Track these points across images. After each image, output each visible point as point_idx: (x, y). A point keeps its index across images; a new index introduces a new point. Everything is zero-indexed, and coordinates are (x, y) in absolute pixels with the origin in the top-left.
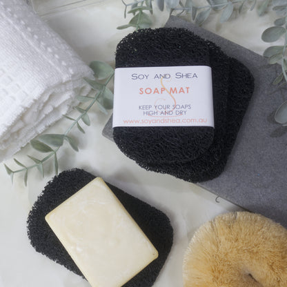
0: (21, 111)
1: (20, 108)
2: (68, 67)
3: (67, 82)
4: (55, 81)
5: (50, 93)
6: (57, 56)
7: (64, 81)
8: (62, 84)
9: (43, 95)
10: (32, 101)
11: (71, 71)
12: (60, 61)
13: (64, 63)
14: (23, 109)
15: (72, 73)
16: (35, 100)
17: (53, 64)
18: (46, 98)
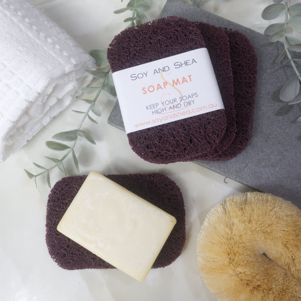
0: (25, 106)
1: (25, 102)
2: (69, 57)
3: (70, 73)
4: (58, 72)
5: (54, 85)
6: (57, 47)
7: (67, 72)
8: (65, 75)
9: (46, 87)
10: (36, 95)
11: (73, 61)
12: (61, 51)
13: (65, 54)
14: (27, 103)
15: (75, 63)
16: (39, 94)
17: (55, 55)
18: (50, 90)
